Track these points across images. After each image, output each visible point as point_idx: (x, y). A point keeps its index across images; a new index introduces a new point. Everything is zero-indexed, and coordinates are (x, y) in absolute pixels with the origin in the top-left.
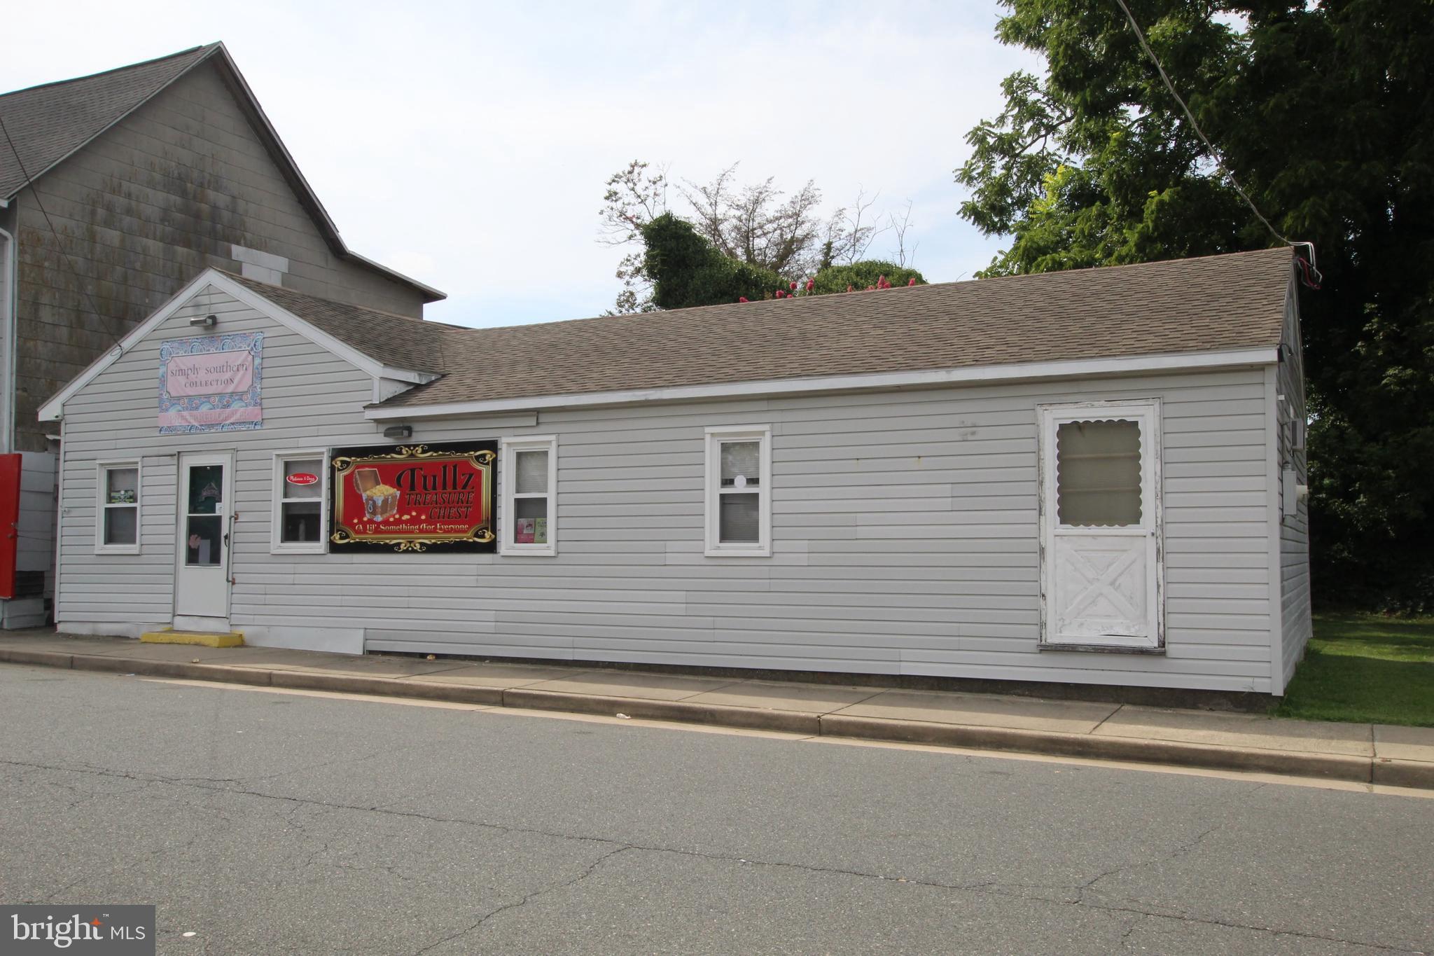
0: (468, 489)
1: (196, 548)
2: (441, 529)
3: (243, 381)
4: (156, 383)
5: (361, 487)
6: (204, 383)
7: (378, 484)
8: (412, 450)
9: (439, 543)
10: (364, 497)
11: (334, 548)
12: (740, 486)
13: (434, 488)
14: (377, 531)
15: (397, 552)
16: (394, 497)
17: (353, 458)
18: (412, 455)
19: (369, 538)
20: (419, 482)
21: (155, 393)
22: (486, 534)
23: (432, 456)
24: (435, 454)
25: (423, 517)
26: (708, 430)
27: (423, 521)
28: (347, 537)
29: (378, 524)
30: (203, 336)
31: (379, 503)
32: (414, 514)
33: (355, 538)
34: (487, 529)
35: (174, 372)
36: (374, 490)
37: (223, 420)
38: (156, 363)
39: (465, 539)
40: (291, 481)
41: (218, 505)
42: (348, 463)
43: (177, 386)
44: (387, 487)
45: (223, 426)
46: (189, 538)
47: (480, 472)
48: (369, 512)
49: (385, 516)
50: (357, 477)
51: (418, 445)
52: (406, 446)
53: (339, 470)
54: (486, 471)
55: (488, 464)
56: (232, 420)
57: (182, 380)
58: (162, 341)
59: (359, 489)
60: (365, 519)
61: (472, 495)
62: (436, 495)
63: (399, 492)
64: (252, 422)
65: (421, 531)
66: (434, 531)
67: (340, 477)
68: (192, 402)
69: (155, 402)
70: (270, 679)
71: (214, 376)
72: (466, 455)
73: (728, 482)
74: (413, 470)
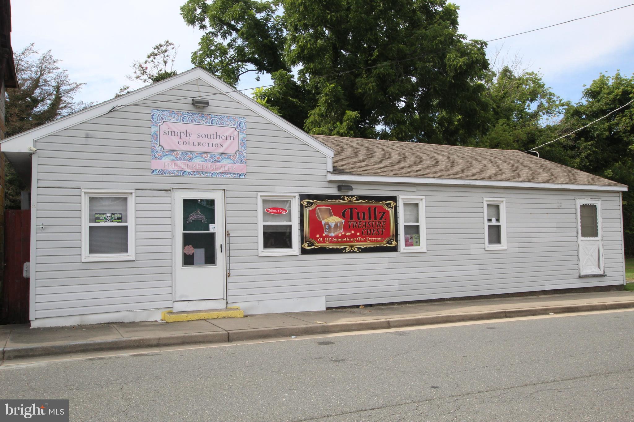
0: (383, 220)
1: (191, 254)
2: (368, 240)
3: (231, 147)
4: (149, 138)
5: (321, 217)
6: (196, 143)
7: (331, 216)
8: (350, 199)
9: (368, 247)
10: (323, 222)
11: (304, 252)
12: (494, 222)
13: (364, 219)
14: (331, 242)
15: (344, 253)
16: (341, 223)
17: (315, 201)
18: (350, 201)
19: (327, 245)
20: (355, 215)
21: (149, 145)
22: (393, 242)
23: (361, 202)
24: (363, 201)
25: (358, 234)
26: (485, 199)
27: (358, 236)
28: (313, 245)
29: (332, 237)
30: (194, 112)
31: (333, 226)
32: (353, 232)
33: (317, 246)
34: (393, 240)
35: (167, 133)
36: (329, 219)
37: (213, 170)
38: (148, 124)
39: (382, 245)
40: (269, 212)
41: (211, 226)
42: (312, 204)
43: (168, 142)
44: (337, 217)
45: (212, 174)
46: (184, 249)
47: (388, 212)
48: (326, 231)
49: (336, 233)
50: (318, 211)
51: (354, 196)
52: (347, 196)
53: (306, 207)
54: (391, 212)
55: (392, 208)
56: (221, 171)
57: (176, 139)
58: (152, 108)
59: (320, 219)
60: (324, 235)
61: (385, 223)
62: (365, 222)
63: (344, 220)
64: (238, 174)
65: (357, 241)
66: (365, 241)
67: (307, 211)
68: (185, 156)
69: (149, 151)
70: (389, 324)
71: (206, 140)
72: (381, 203)
73: (490, 220)
74: (351, 209)
